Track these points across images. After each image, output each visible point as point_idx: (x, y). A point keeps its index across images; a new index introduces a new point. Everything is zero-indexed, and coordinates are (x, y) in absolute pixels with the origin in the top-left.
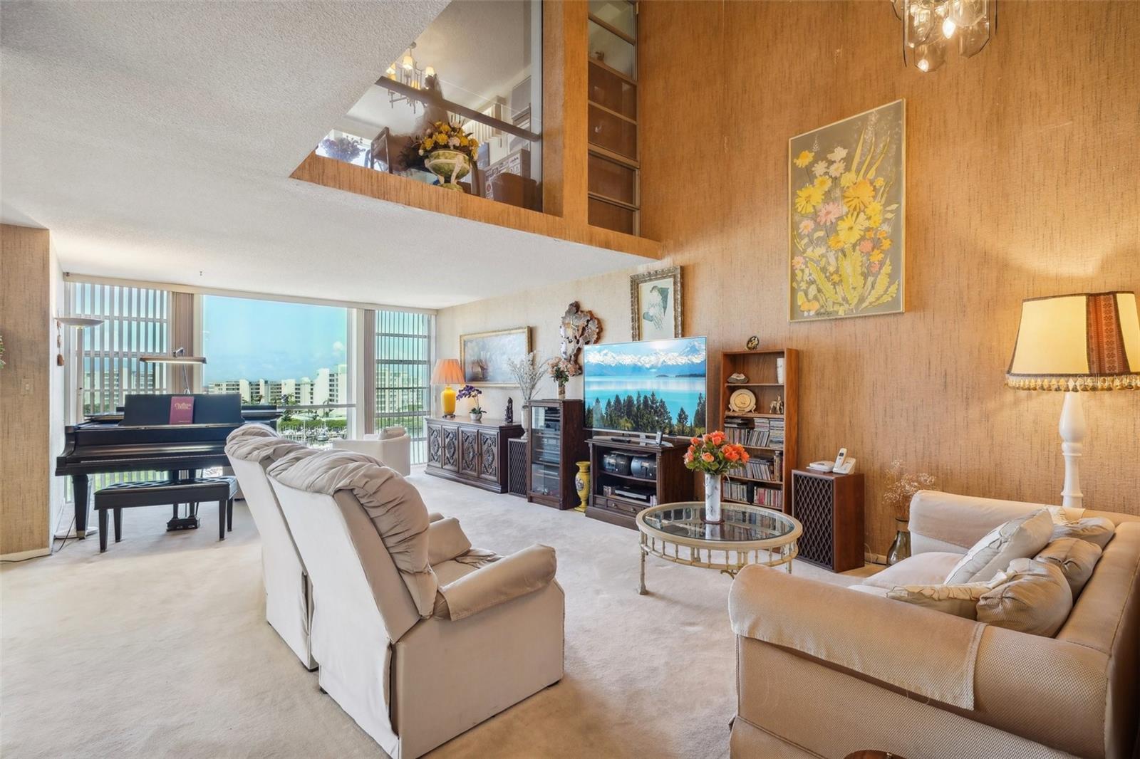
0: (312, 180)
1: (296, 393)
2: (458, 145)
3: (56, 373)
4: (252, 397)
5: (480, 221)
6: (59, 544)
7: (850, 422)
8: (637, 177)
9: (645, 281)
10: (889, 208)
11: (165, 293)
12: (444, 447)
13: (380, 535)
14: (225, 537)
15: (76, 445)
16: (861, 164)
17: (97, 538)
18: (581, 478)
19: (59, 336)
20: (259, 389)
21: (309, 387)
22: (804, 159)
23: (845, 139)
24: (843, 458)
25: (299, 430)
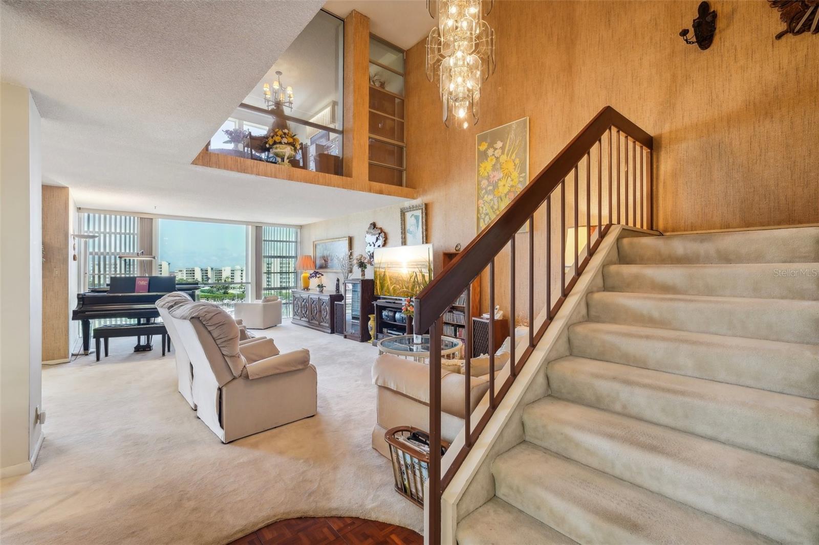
0: (203, 165)
1: (232, 276)
2: (286, 142)
3: (73, 266)
4: (203, 278)
5: (301, 182)
6: (74, 358)
7: (504, 291)
8: (405, 152)
9: (408, 211)
10: (521, 175)
11: (136, 218)
12: (302, 308)
13: (214, 338)
14: (166, 354)
15: (83, 304)
16: (509, 150)
17: (94, 355)
18: (372, 324)
19: (75, 244)
20: (207, 273)
21: (240, 272)
22: (483, 147)
23: (500, 136)
24: (497, 311)
25: (233, 300)
